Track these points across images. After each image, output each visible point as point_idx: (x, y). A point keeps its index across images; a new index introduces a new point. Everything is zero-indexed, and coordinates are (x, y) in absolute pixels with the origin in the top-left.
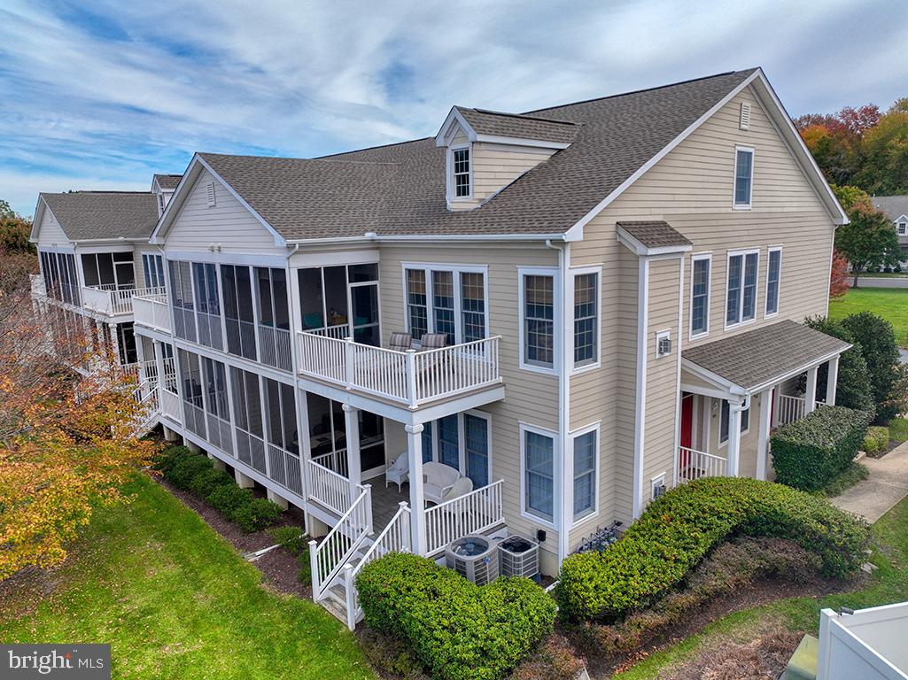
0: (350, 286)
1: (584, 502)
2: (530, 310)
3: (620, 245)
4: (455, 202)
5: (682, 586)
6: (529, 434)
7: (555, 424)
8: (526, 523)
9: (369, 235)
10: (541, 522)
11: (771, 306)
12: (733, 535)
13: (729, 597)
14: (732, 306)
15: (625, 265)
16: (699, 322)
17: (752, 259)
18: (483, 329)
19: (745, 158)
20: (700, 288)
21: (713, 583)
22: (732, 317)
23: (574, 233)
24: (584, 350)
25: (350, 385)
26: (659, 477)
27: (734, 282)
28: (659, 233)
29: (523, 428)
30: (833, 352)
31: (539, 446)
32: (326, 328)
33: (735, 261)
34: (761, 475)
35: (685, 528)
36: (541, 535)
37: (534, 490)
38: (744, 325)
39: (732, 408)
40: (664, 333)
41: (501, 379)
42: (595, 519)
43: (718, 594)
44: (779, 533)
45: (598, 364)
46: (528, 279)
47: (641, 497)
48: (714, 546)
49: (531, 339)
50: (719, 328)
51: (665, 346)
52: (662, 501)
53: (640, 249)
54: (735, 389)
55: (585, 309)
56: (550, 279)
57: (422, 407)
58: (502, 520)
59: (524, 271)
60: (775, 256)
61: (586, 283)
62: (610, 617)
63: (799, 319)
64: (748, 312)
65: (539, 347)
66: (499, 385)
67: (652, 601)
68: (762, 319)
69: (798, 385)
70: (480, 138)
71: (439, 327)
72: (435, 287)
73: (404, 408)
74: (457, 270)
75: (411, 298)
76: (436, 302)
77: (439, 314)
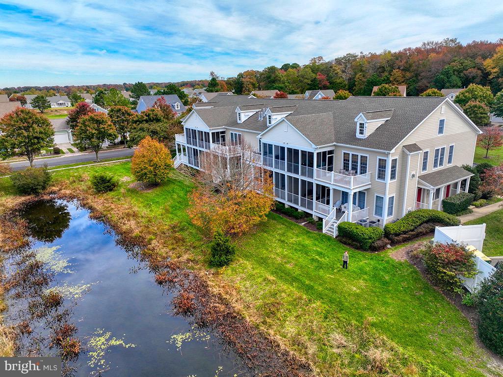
0: (327, 156)
1: (390, 213)
2: (380, 167)
3: (403, 151)
4: (358, 135)
5: (412, 230)
6: (377, 196)
7: (385, 194)
8: (375, 218)
9: (334, 143)
10: (379, 218)
11: (450, 161)
12: (427, 222)
13: (424, 234)
14: (436, 161)
15: (404, 157)
16: (424, 168)
17: (443, 149)
18: (366, 170)
19: (442, 122)
20: (425, 159)
21: (420, 230)
22: (435, 166)
23: (393, 151)
24: (393, 176)
25: (332, 183)
26: (410, 209)
27: (437, 156)
28: (414, 148)
29: (376, 195)
30: (469, 176)
31: (380, 199)
32: (321, 167)
33: (438, 150)
34: (439, 210)
35: (415, 219)
36: (379, 221)
37: (377, 210)
38: (439, 168)
39: (431, 192)
40: (413, 173)
41: (370, 183)
42: (392, 218)
43: (421, 232)
44: (439, 222)
45: (396, 180)
46: (380, 159)
47: (405, 213)
48: (422, 224)
49: (379, 174)
50: (431, 169)
51: (413, 176)
52: (410, 214)
53: (408, 153)
54: (432, 187)
55: (394, 167)
56: (386, 160)
57: (353, 189)
58: (368, 217)
59: (379, 157)
60: (452, 147)
61: (394, 161)
62: (397, 235)
63: (459, 165)
64: (441, 164)
65: (382, 175)
66: (370, 184)
67: (405, 233)
68: (446, 165)
69: (456, 185)
70: (368, 121)
71: (353, 169)
72: (352, 158)
73: (350, 189)
74: (360, 155)
75: (344, 160)
76: (352, 162)
77: (353, 165)
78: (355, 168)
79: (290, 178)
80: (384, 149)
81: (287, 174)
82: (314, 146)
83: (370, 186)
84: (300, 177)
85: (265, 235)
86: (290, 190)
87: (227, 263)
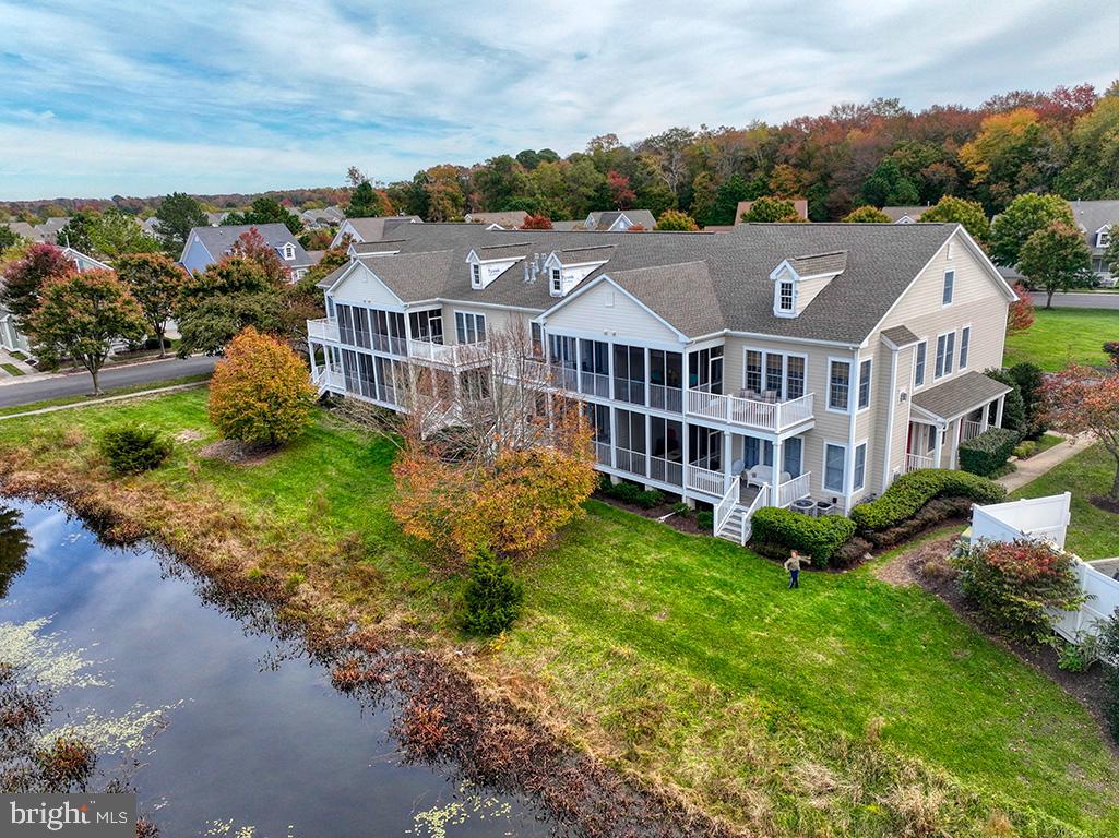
0: (711, 360)
1: (858, 483)
2: (833, 379)
3: (882, 343)
4: (779, 311)
5: (912, 518)
6: (829, 446)
7: (848, 441)
8: (827, 494)
9: (725, 330)
10: (835, 493)
11: (963, 364)
12: (936, 497)
13: (936, 524)
14: (939, 366)
15: (884, 354)
16: (919, 380)
17: (951, 336)
18: (802, 389)
19: (949, 276)
20: (921, 358)
21: (929, 515)
22: (938, 374)
23: (865, 344)
24: (863, 402)
25: (730, 421)
26: (896, 470)
27: (940, 352)
28: (901, 335)
29: (826, 443)
30: (1001, 393)
31: (835, 452)
32: (699, 386)
33: (941, 339)
34: (952, 467)
35: (914, 491)
36: (835, 500)
37: (830, 477)
38: (945, 378)
39: (938, 430)
40: (903, 390)
41: (812, 417)
42: (862, 491)
43: (930, 520)
44: (961, 495)
45: (868, 408)
46: (834, 363)
47: (888, 480)
48: (928, 501)
49: (833, 395)
50: (931, 381)
51: (904, 397)
52: (899, 482)
53: (894, 347)
54: (940, 419)
55: (865, 379)
56: (848, 364)
57: (782, 432)
58: (809, 495)
59: (831, 359)
60: (966, 331)
61: (866, 365)
62: (881, 529)
63: (980, 370)
64: (948, 370)
65: (839, 397)
66: (812, 419)
67: (898, 523)
68: (957, 372)
69: (978, 415)
70: (801, 279)
71: (769, 386)
72: (768, 363)
73: (772, 432)
74: (785, 354)
75: (749, 368)
76: (769, 370)
77: (769, 378)
78: (774, 385)
79: (622, 414)
80: (846, 341)
81: (613, 404)
82: (683, 338)
83: (811, 425)
84: (648, 411)
85: (584, 550)
86: (622, 442)
87: (507, 625)
